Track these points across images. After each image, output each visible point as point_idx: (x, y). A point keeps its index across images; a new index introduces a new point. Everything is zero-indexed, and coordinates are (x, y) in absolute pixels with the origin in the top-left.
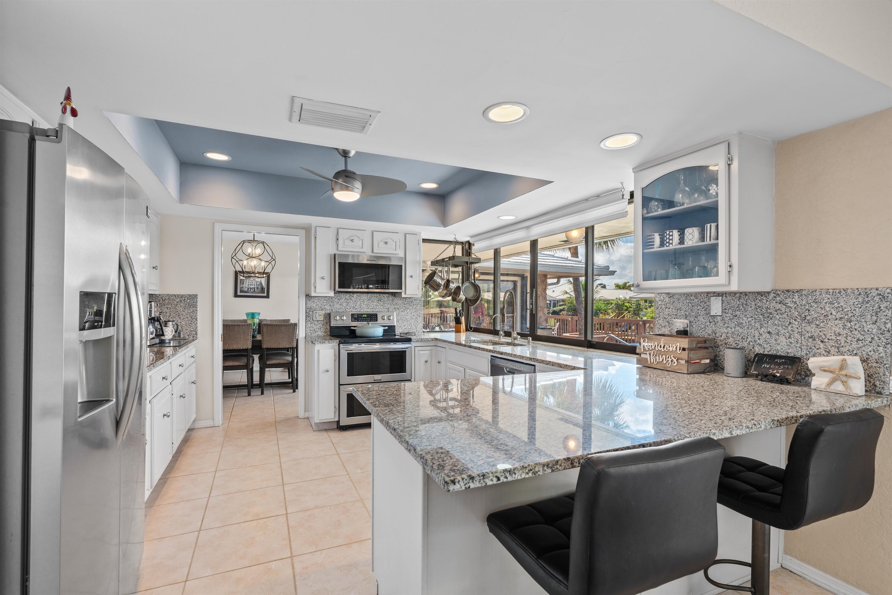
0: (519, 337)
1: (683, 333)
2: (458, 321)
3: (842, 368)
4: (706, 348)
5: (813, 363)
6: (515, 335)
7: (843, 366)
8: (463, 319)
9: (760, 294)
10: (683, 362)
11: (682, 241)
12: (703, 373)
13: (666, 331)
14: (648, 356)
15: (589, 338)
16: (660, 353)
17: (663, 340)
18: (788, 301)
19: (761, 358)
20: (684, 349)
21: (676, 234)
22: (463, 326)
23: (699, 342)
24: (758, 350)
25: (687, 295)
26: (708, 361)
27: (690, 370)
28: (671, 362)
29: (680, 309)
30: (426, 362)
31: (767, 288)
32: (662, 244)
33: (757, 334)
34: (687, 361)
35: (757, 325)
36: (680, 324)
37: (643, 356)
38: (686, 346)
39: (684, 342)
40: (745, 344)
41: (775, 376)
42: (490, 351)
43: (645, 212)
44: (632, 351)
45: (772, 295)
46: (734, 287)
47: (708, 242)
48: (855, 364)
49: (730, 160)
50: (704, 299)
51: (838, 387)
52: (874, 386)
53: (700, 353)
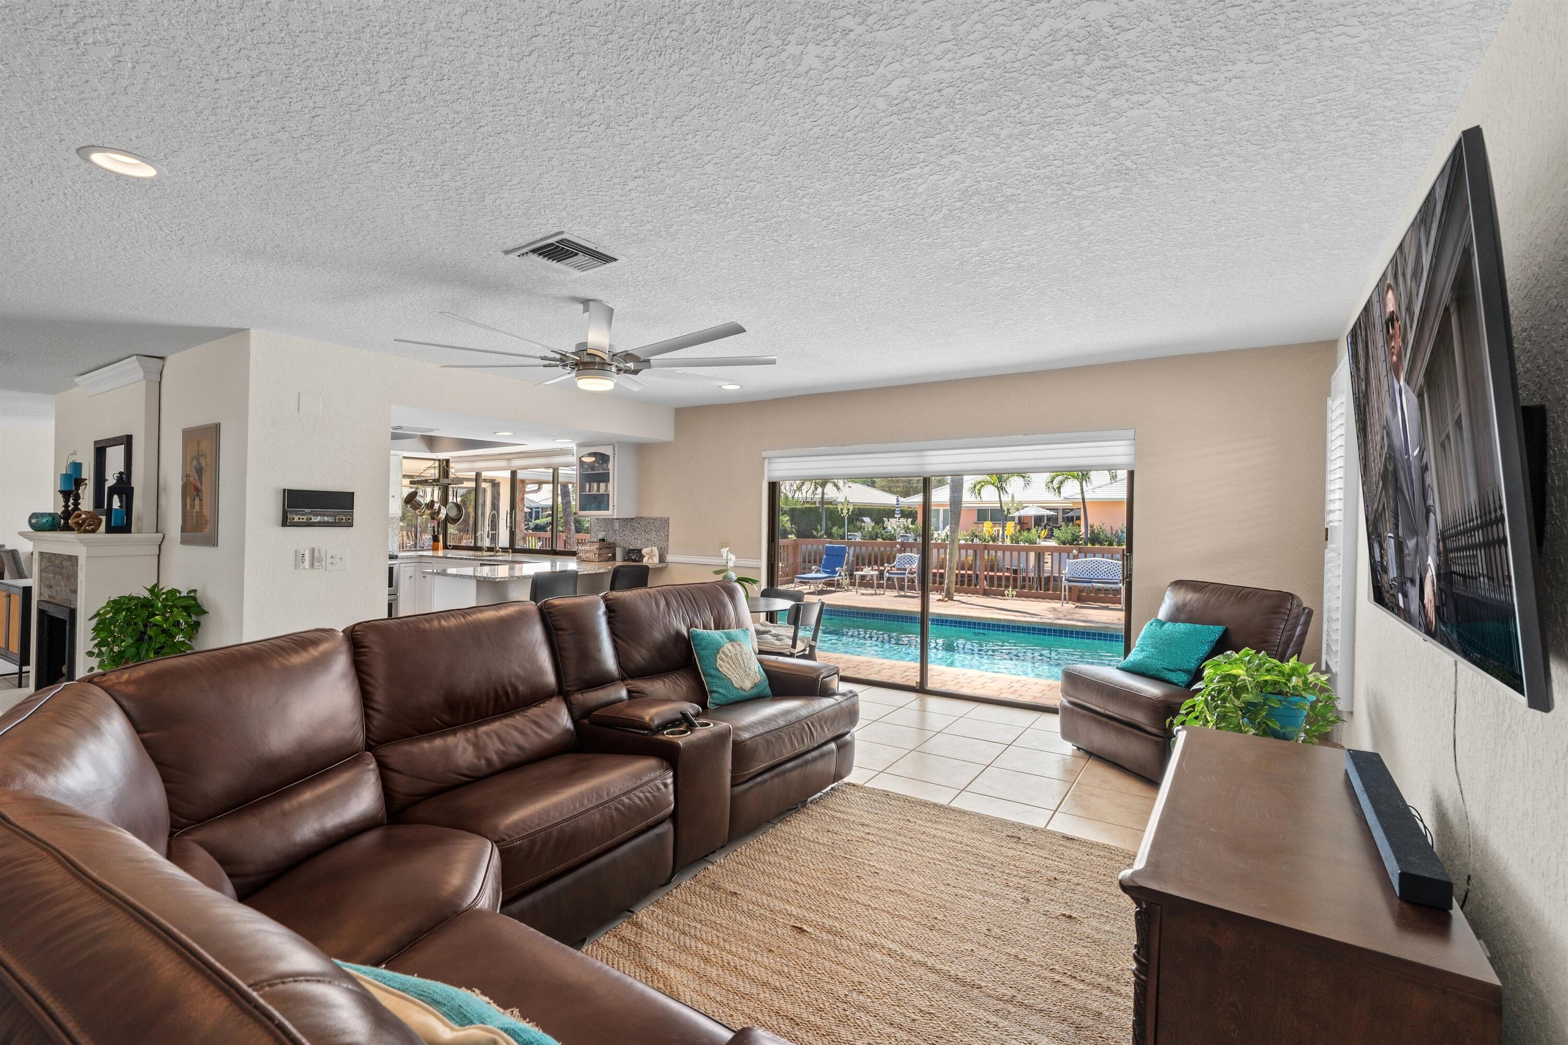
0: (500, 550)
1: (602, 540)
2: (435, 539)
4: (610, 548)
5: (644, 551)
6: (497, 549)
7: (652, 552)
8: (441, 537)
9: (632, 519)
10: (598, 556)
11: (598, 490)
12: (607, 561)
13: (594, 539)
14: (581, 555)
15: (554, 548)
16: (587, 552)
18: (641, 522)
19: (629, 551)
20: (599, 549)
21: (595, 485)
22: (441, 544)
23: (607, 545)
24: (631, 547)
25: (603, 519)
27: (599, 561)
28: (591, 556)
29: (600, 527)
30: (411, 577)
31: (634, 517)
32: (589, 491)
33: (629, 539)
35: (630, 535)
36: (600, 535)
37: (579, 555)
38: (601, 547)
39: (600, 545)
40: (626, 545)
41: (633, 559)
42: (480, 560)
43: (581, 472)
45: (636, 520)
46: (617, 516)
47: (607, 493)
48: (655, 549)
49: (614, 454)
50: (609, 522)
51: (650, 561)
52: (662, 559)
53: (606, 551)
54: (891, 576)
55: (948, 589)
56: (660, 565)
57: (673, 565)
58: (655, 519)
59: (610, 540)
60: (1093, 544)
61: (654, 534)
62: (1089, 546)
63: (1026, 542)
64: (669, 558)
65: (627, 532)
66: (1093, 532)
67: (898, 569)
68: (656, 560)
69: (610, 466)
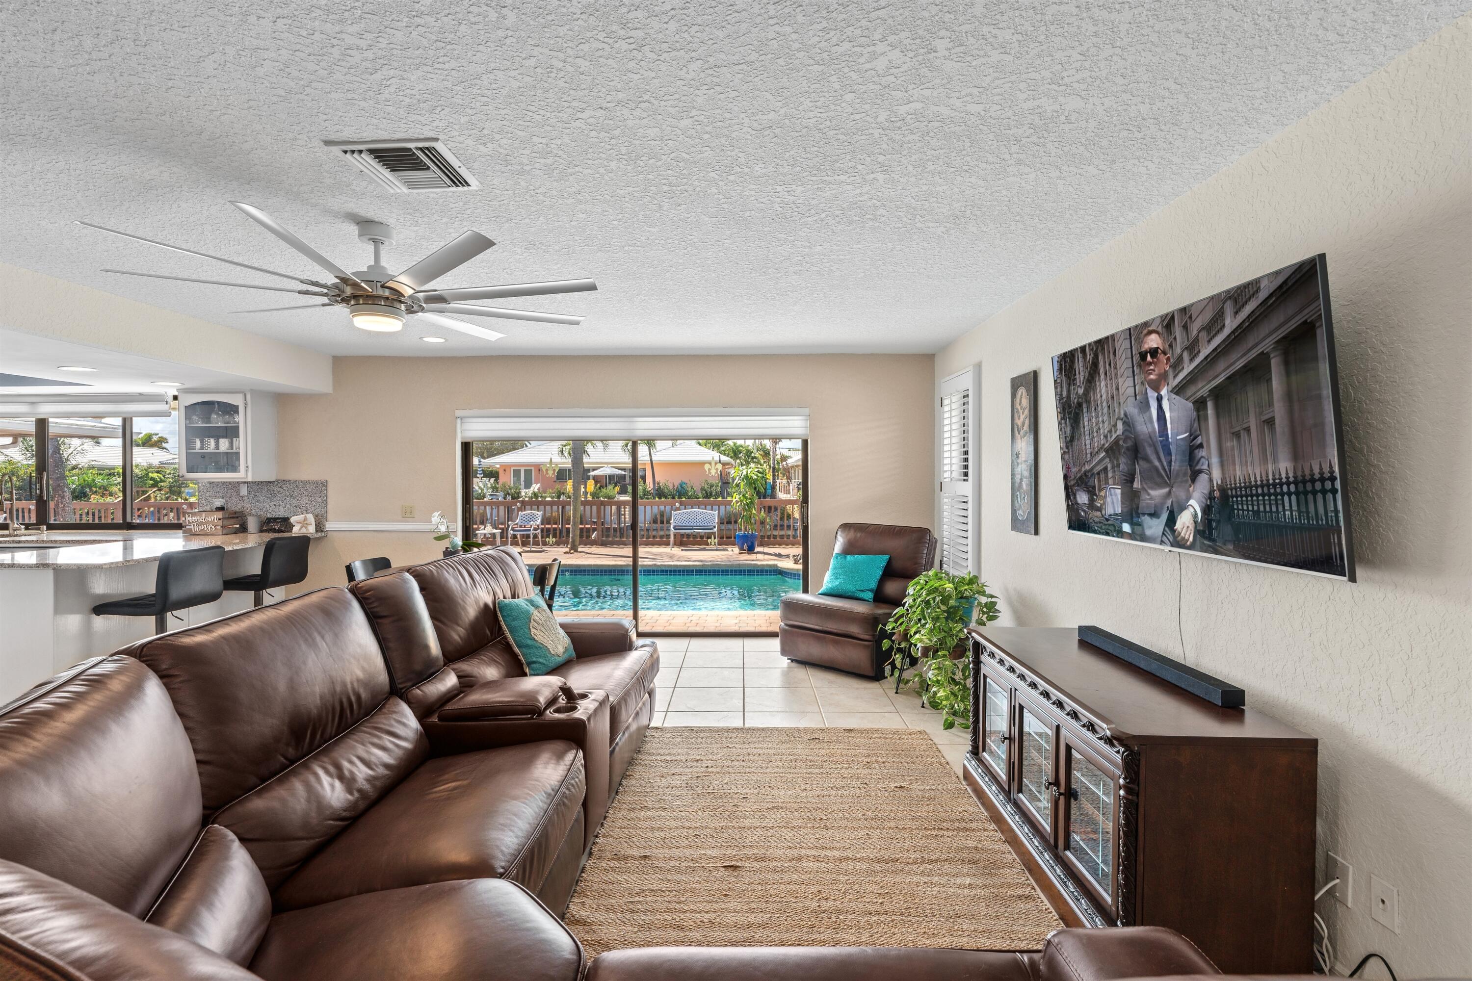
0: (23, 527)
1: (221, 509)
3: (304, 521)
4: (237, 518)
5: (293, 520)
6: (16, 525)
7: (305, 519)
9: (270, 482)
10: (219, 527)
11: (217, 447)
12: (235, 533)
13: (208, 508)
14: (192, 527)
15: (129, 520)
16: (202, 523)
17: (204, 514)
18: (284, 486)
19: (269, 520)
20: (220, 519)
21: (212, 441)
23: (232, 514)
24: (269, 516)
25: (224, 483)
26: (238, 526)
27: (224, 532)
28: (210, 528)
29: (218, 492)
31: (273, 479)
32: (202, 448)
33: (268, 506)
34: (222, 527)
35: (268, 501)
36: (218, 503)
37: (187, 527)
38: (221, 517)
39: (220, 515)
40: (262, 513)
41: (275, 529)
43: (188, 422)
44: (178, 526)
45: (276, 483)
46: (250, 479)
47: (234, 450)
48: (311, 518)
49: (246, 404)
50: (236, 485)
51: (304, 530)
52: (319, 528)
53: (232, 521)
54: (515, 533)
55: (573, 541)
56: (319, 535)
57: (334, 534)
58: (306, 482)
59: (235, 505)
60: (660, 498)
61: (305, 500)
62: (657, 499)
63: (605, 497)
64: (329, 526)
65: (261, 498)
66: (660, 487)
67: (521, 526)
68: (312, 529)
69: (240, 418)
